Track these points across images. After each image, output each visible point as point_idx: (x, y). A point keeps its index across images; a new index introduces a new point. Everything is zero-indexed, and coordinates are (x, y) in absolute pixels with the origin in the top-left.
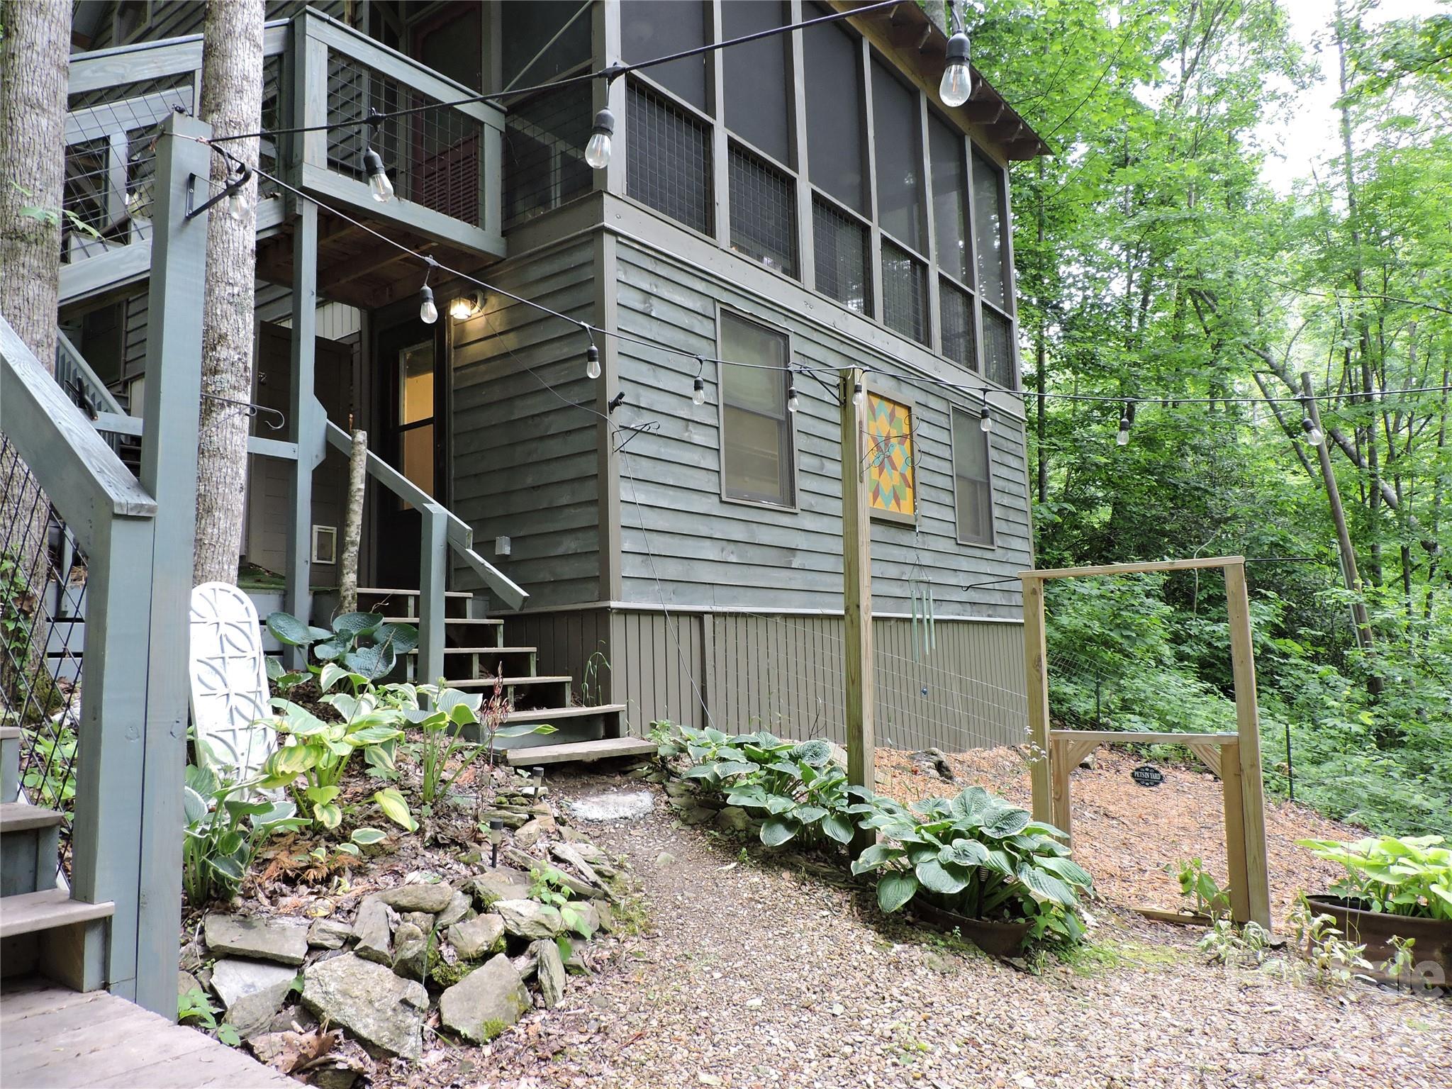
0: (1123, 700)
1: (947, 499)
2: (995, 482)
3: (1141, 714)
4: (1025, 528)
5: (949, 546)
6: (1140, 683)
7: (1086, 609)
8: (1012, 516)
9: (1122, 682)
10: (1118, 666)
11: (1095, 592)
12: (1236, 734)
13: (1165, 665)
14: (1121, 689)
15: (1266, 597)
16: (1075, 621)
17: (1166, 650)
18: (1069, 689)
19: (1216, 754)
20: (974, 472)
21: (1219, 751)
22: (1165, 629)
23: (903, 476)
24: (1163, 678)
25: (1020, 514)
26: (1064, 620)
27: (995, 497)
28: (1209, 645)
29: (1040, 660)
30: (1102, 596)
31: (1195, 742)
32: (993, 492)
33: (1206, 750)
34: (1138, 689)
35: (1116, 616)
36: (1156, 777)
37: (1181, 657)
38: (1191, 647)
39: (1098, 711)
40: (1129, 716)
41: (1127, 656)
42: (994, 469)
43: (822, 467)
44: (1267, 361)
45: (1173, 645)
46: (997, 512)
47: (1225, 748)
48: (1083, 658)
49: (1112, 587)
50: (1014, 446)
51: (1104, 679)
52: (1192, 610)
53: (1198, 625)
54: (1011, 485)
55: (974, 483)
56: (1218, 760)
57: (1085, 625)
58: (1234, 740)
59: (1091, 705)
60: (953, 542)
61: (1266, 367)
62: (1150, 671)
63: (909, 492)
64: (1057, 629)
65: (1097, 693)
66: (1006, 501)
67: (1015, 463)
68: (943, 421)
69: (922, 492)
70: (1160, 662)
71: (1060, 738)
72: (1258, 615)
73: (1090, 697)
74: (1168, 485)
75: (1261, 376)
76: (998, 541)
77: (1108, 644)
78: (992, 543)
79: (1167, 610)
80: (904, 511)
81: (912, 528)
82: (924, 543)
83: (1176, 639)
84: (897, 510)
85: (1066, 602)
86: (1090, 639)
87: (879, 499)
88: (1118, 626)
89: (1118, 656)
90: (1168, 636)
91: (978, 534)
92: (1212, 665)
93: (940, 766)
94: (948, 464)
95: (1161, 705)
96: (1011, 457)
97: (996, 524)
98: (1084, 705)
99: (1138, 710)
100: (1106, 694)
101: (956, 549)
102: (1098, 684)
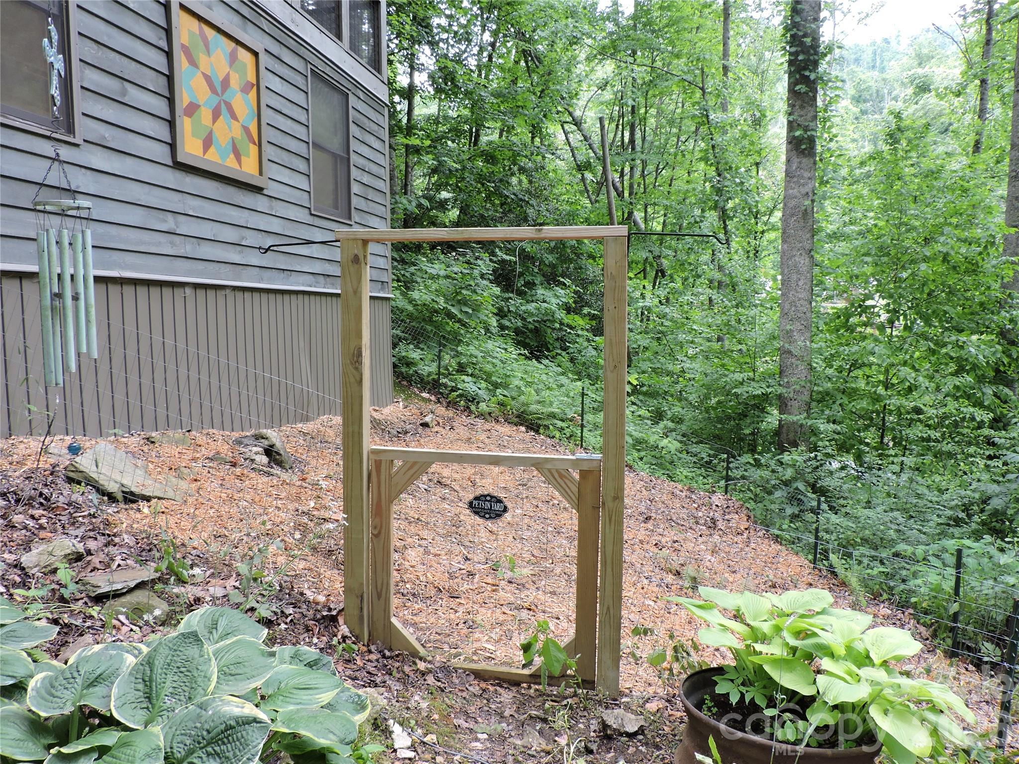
0: (460, 364)
1: (302, 166)
2: (354, 158)
3: (472, 375)
4: (383, 208)
5: (301, 215)
6: (472, 350)
7: (434, 286)
8: (371, 195)
9: (459, 348)
10: (456, 334)
11: (442, 273)
12: (598, 456)
13: (491, 333)
14: (458, 354)
15: (565, 284)
16: (425, 297)
17: (494, 322)
18: (415, 355)
19: (572, 479)
20: (335, 144)
21: (576, 476)
22: (493, 305)
23: (246, 129)
24: (490, 345)
25: (378, 194)
26: (415, 295)
27: (354, 173)
28: (523, 319)
29: (360, 354)
30: (447, 277)
31: (549, 466)
32: (353, 169)
33: (561, 476)
34: (471, 355)
35: (457, 293)
36: (498, 507)
37: (502, 327)
38: (510, 320)
39: (439, 374)
40: (464, 377)
41: (464, 325)
42: (354, 145)
43: (124, 93)
44: (570, 114)
45: (498, 318)
46: (355, 188)
47: (584, 474)
48: (429, 328)
49: (456, 269)
50: (376, 127)
51: (445, 346)
52: (512, 292)
53: (515, 303)
54: (372, 166)
55: (334, 155)
56: (575, 490)
57: (433, 300)
58: (595, 464)
59: (433, 368)
60: (307, 211)
61: (569, 119)
62: (481, 338)
63: (254, 149)
64: (410, 302)
65: (439, 357)
66: (366, 179)
67: (376, 144)
68: (299, 80)
69: (270, 152)
70: (487, 330)
71: (383, 457)
72: (558, 297)
73: (433, 361)
74: (501, 195)
75: (566, 127)
76: (356, 217)
77: (450, 315)
78: (350, 218)
79: (497, 290)
80: (248, 169)
81: (258, 190)
82: (271, 208)
83: (501, 314)
84: (237, 167)
85: (419, 280)
86: (436, 311)
87: (212, 150)
88: (459, 302)
89: (457, 325)
90: (495, 311)
91: (337, 208)
92: (524, 333)
93: (269, 452)
94: (303, 130)
95: (488, 368)
96: (373, 138)
97: (355, 201)
98: (428, 368)
99: (470, 371)
100: (447, 358)
101: (310, 220)
102: (440, 351)
